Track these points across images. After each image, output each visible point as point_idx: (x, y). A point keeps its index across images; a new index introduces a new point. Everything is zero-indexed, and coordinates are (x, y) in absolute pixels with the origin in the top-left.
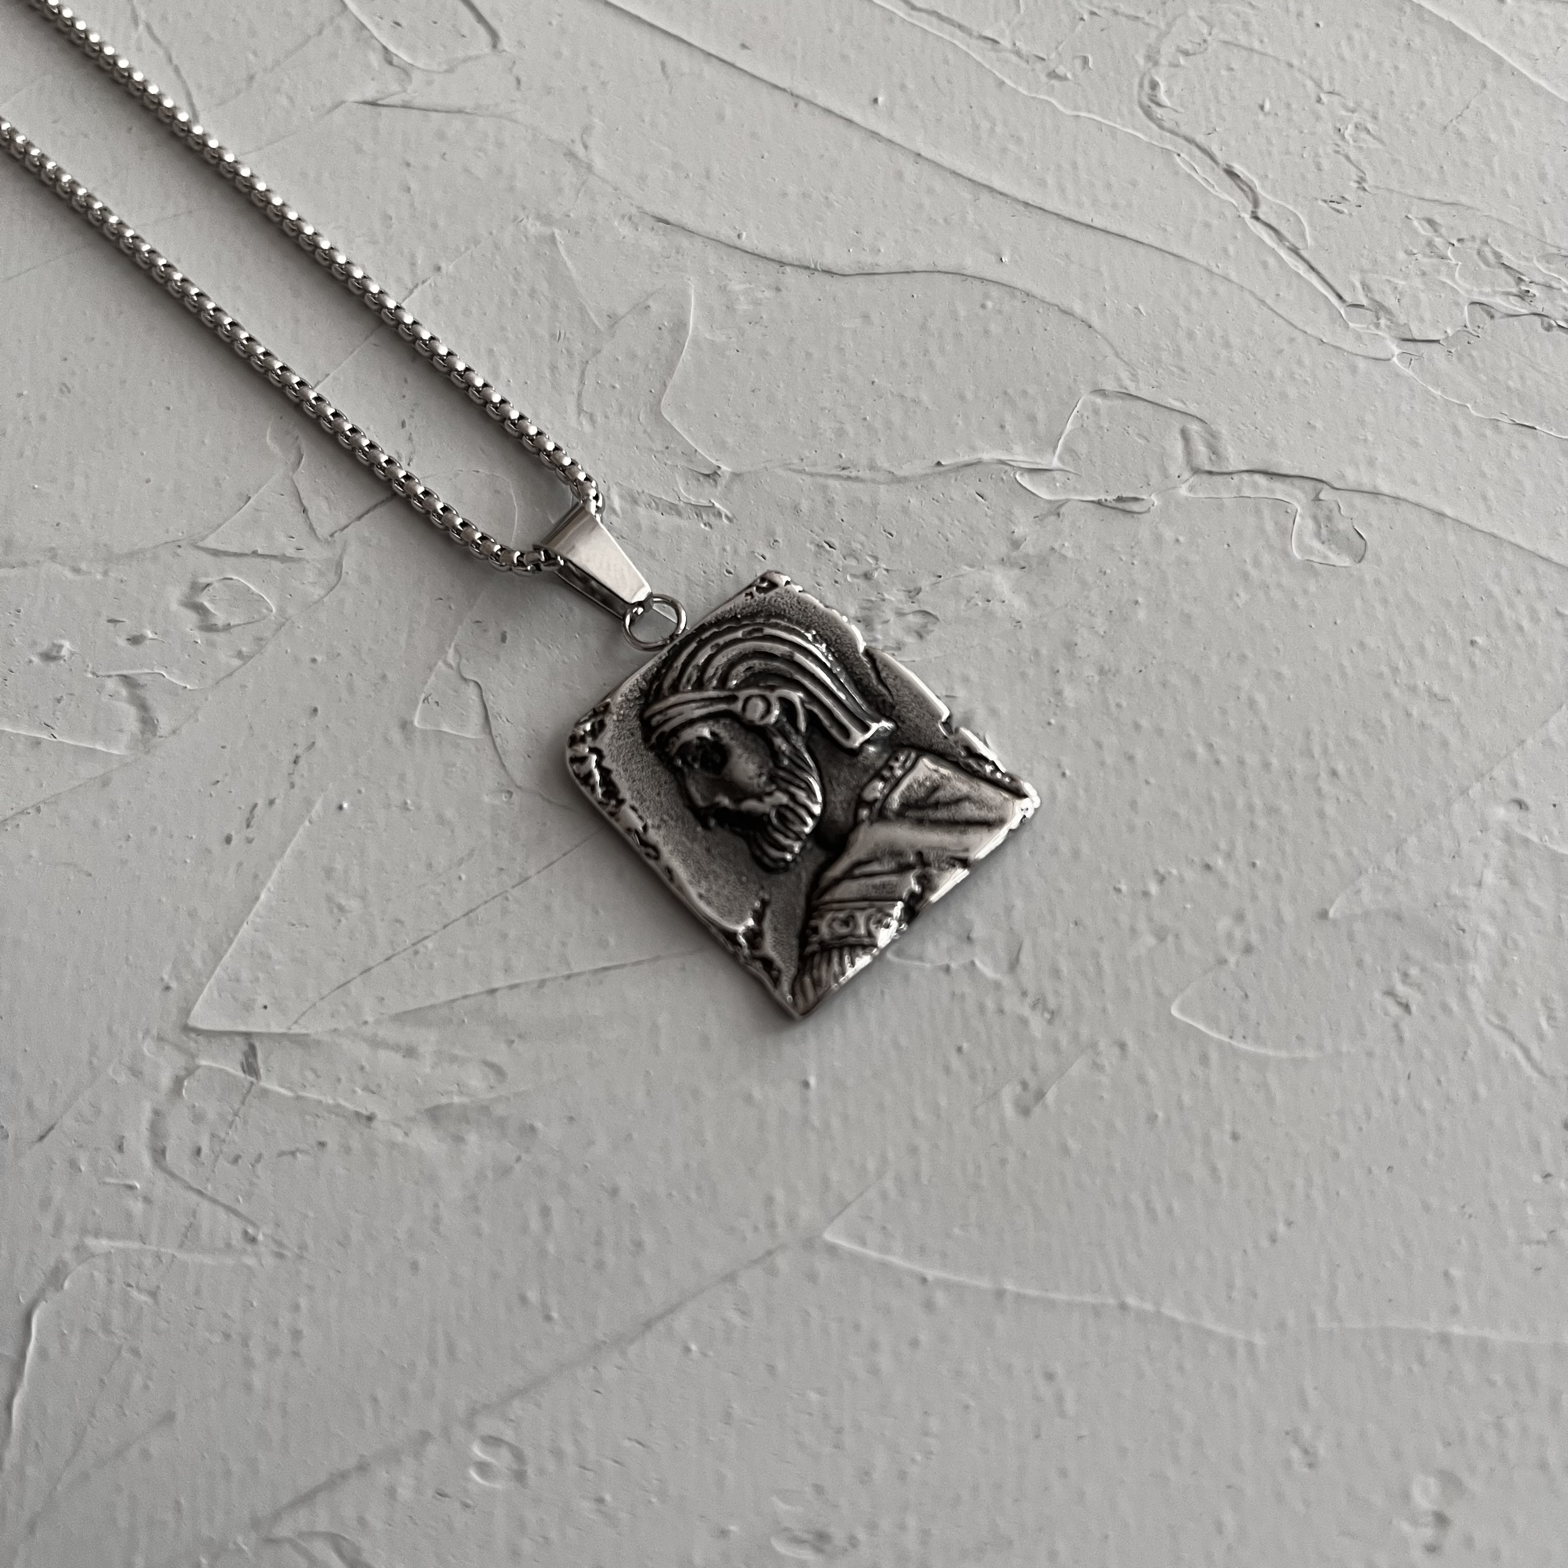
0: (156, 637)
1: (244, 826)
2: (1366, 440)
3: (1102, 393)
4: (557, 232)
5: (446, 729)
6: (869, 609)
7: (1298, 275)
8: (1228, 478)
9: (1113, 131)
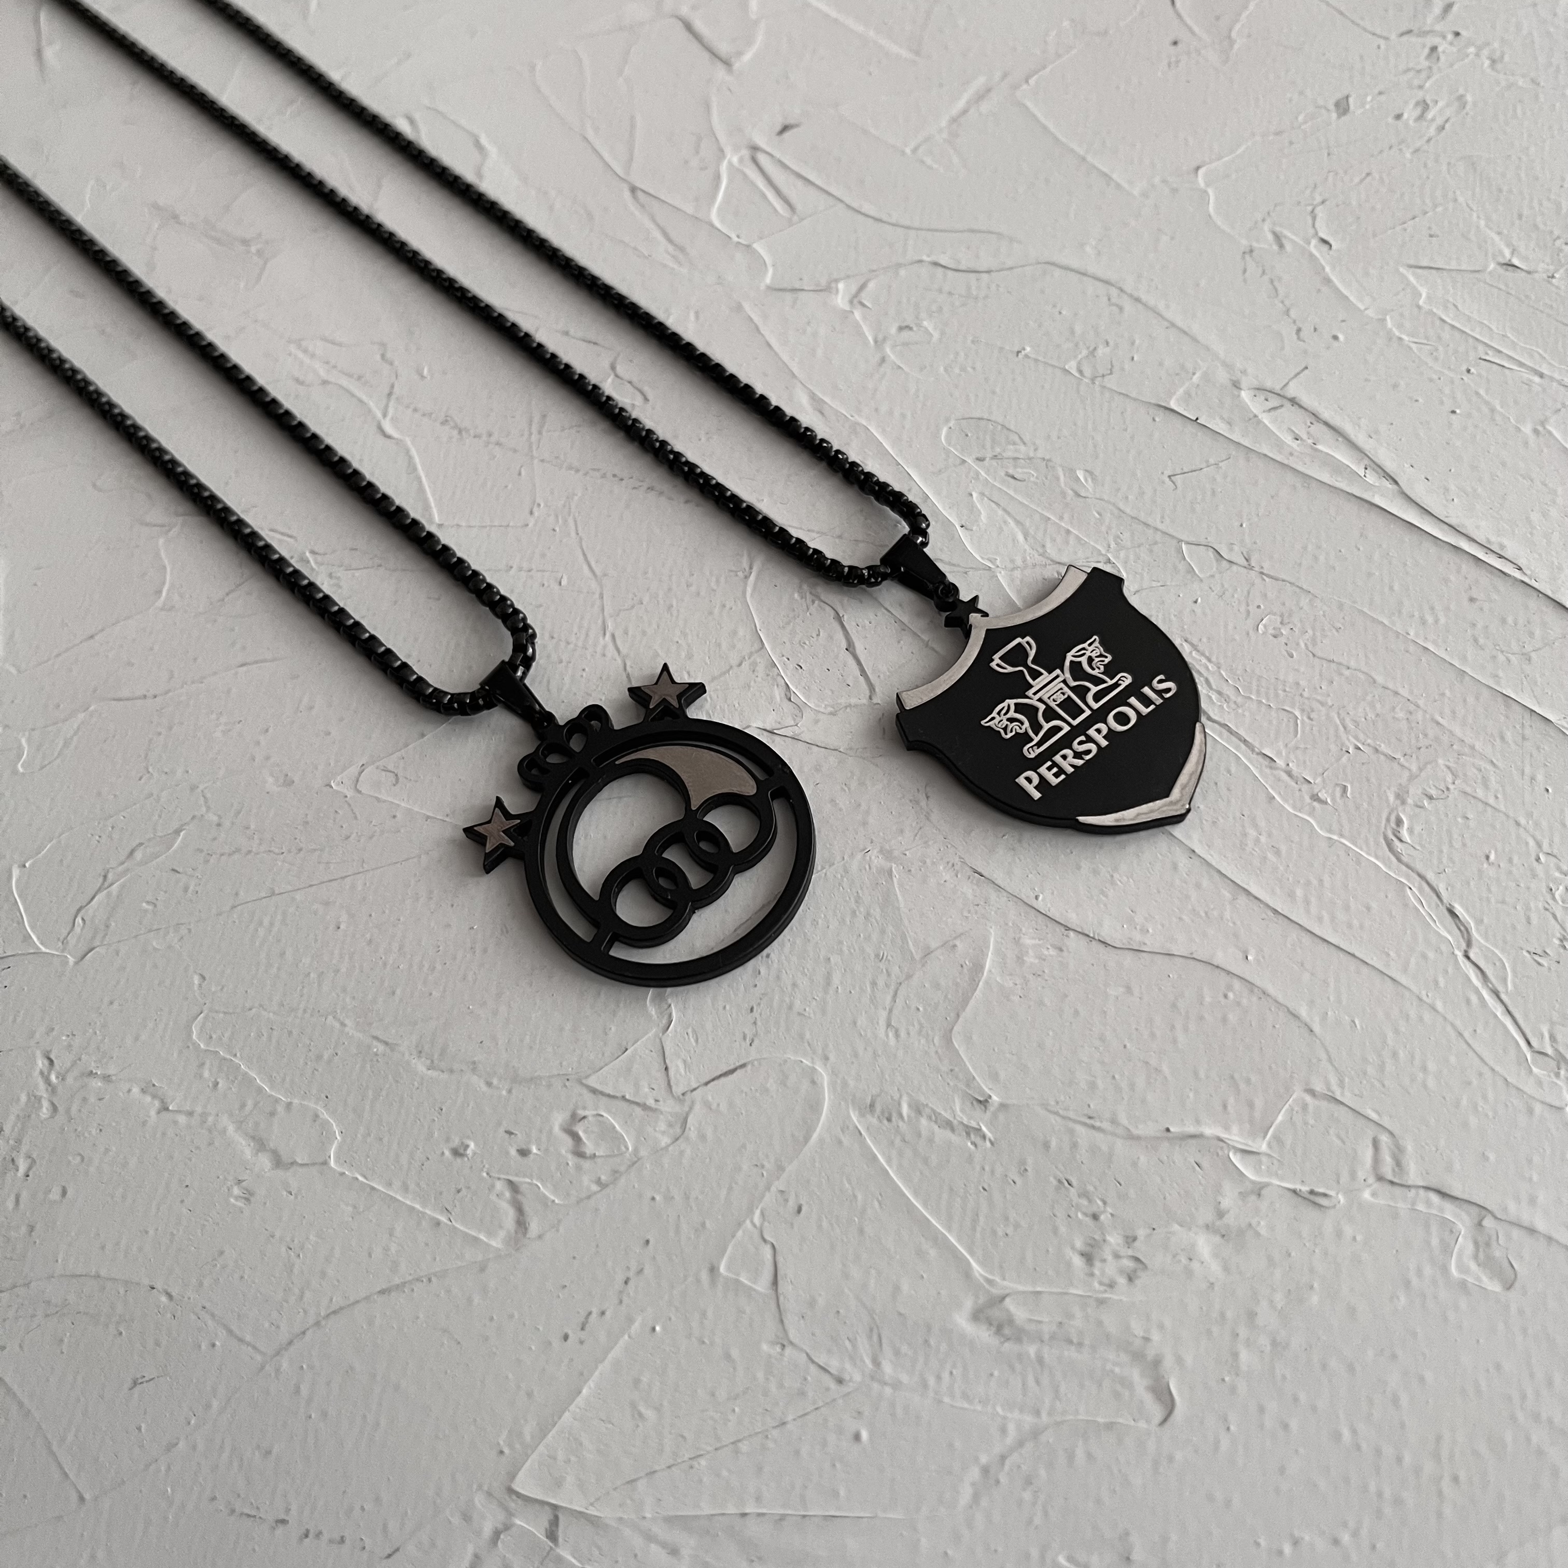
0: (538, 1152)
1: (579, 1328)
2: (1531, 1179)
3: (1312, 1092)
4: (894, 866)
5: (743, 1279)
6: (1092, 1246)
7: (1496, 1016)
8: (1406, 1190)
9: (1358, 859)
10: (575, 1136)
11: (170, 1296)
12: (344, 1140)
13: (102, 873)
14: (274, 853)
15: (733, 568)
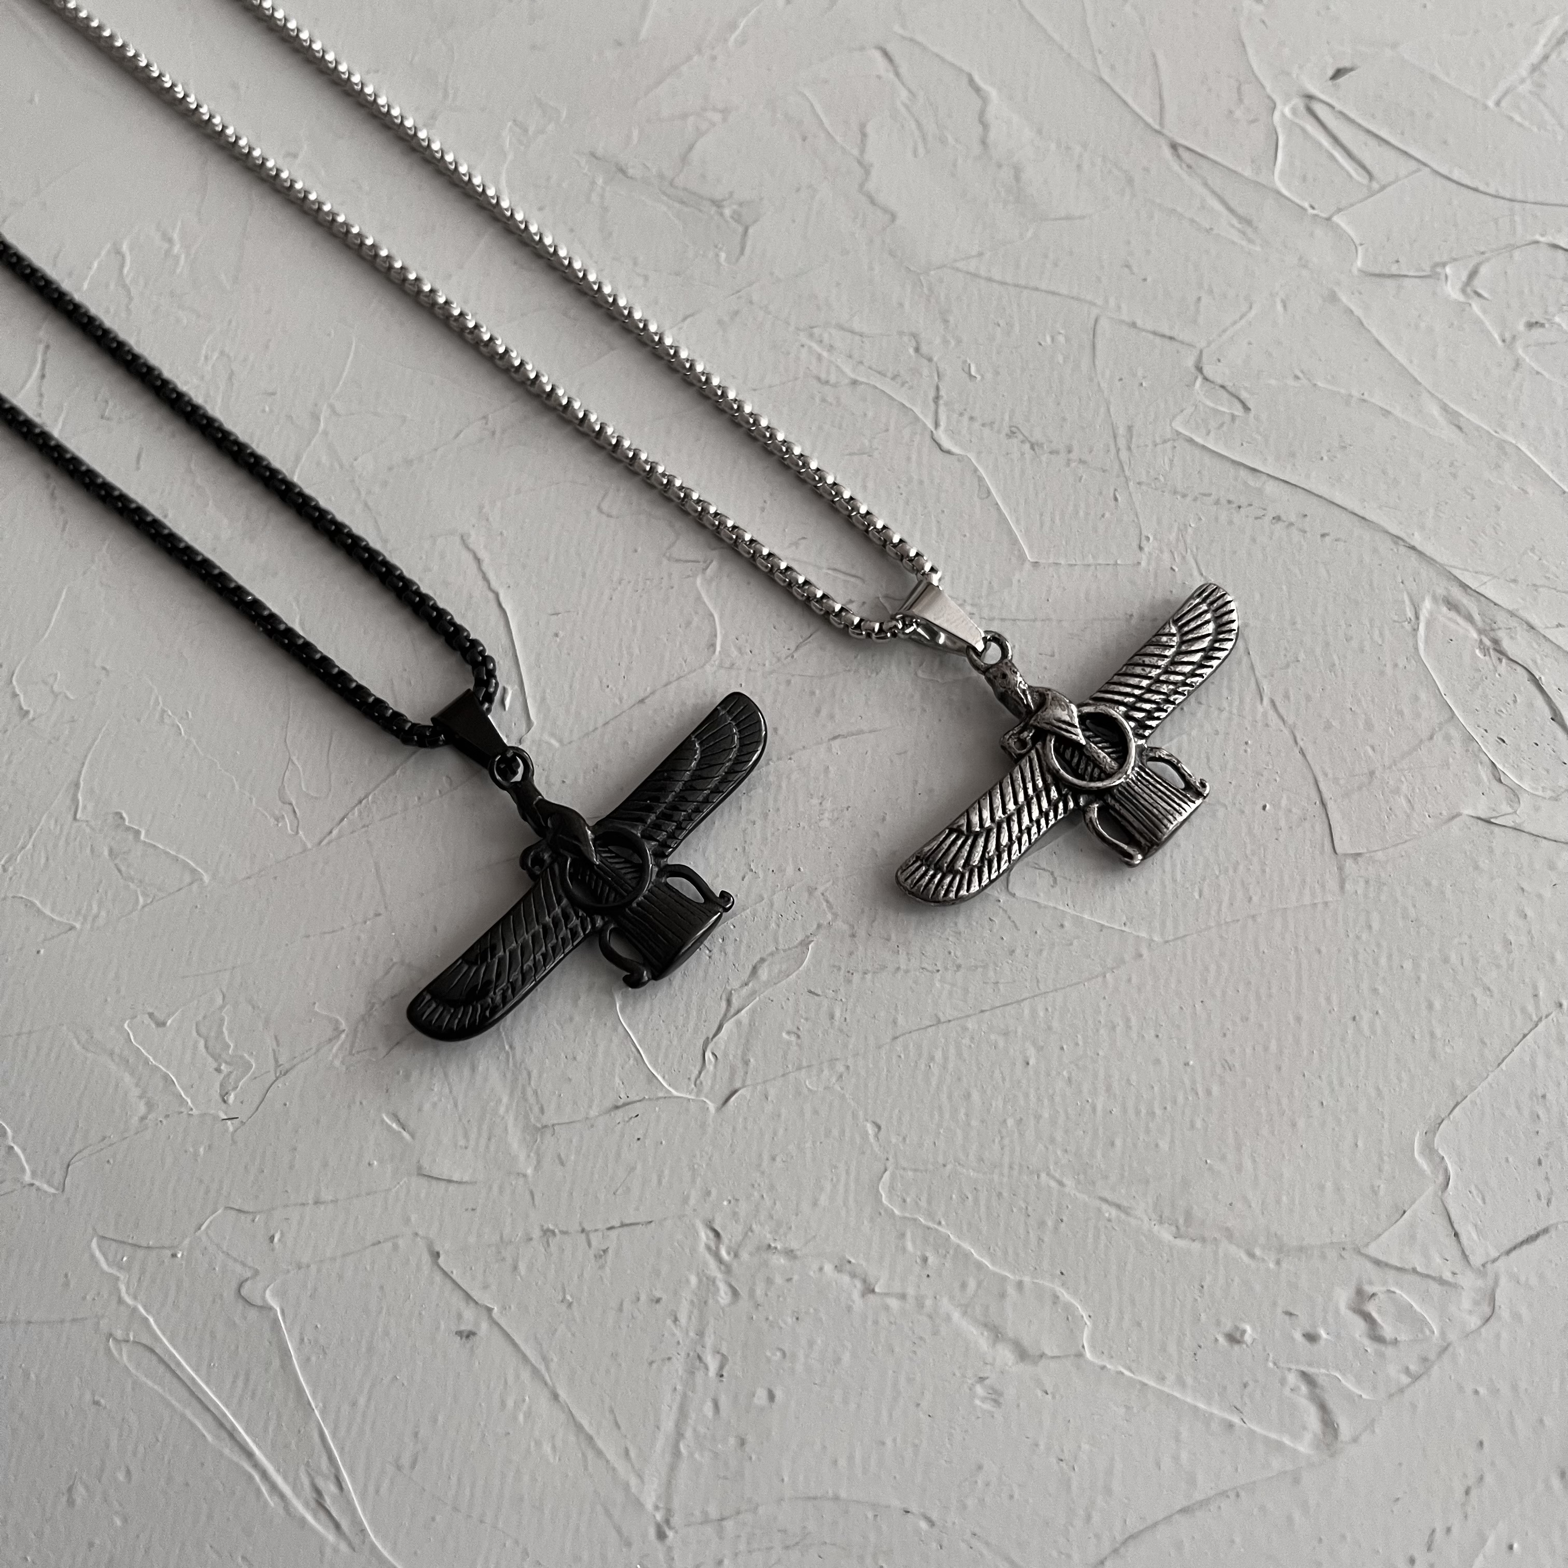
0: (1329, 1338)
1: (1425, 1550)
10: (1367, 1317)
11: (932, 1523)
12: (1095, 1325)
13: (724, 997)
14: (928, 971)
15: (1396, 618)
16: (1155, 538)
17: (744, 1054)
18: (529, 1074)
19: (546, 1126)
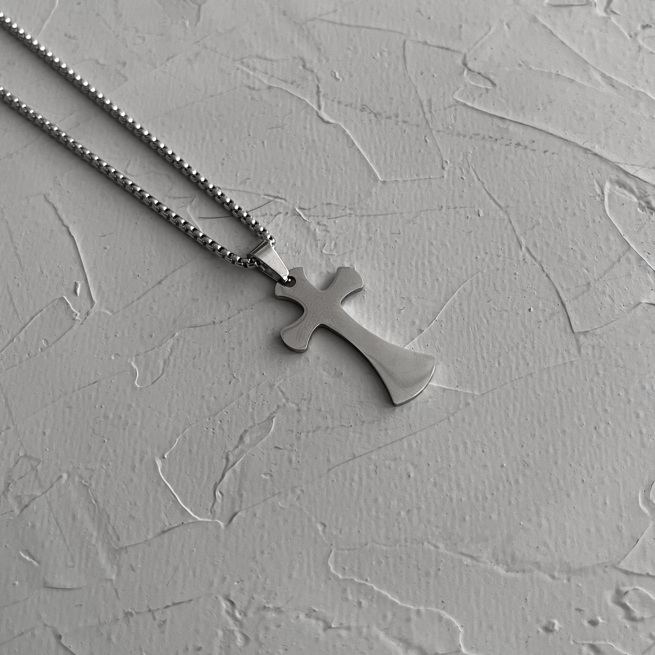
10: (624, 606)
12: (466, 631)
13: (224, 456)
14: (345, 427)
15: (591, 195)
16: (451, 162)
17: (239, 490)
18: (108, 517)
19: (122, 548)
